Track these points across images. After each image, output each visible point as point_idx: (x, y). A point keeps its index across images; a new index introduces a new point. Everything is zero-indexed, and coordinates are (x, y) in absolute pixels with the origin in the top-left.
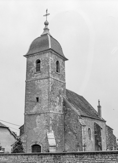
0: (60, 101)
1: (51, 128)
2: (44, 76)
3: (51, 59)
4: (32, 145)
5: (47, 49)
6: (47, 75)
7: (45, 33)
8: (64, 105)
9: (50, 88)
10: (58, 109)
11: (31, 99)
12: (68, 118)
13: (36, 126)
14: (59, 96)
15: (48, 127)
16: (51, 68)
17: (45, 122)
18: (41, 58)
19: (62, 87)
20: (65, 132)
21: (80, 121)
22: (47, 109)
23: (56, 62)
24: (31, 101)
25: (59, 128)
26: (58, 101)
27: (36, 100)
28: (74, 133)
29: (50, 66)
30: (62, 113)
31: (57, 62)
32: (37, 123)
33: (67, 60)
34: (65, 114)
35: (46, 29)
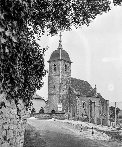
0: (67, 87)
1: (60, 102)
2: (58, 74)
3: (62, 64)
4: (51, 110)
5: (59, 59)
6: (59, 74)
7: (59, 48)
8: (69, 89)
9: (61, 81)
10: (66, 92)
11: (51, 86)
12: (71, 97)
13: (53, 101)
14: (66, 85)
15: (59, 101)
16: (61, 70)
17: (57, 99)
18: (56, 63)
19: (68, 79)
20: (70, 104)
21: (77, 98)
22: (59, 92)
23: (64, 65)
24: (51, 87)
25: (65, 102)
26: (65, 88)
27: (53, 87)
28: (74, 105)
29: (61, 68)
30: (68, 94)
31: (66, 66)
32: (54, 99)
33: (72, 63)
34: (70, 94)
35: (60, 45)
